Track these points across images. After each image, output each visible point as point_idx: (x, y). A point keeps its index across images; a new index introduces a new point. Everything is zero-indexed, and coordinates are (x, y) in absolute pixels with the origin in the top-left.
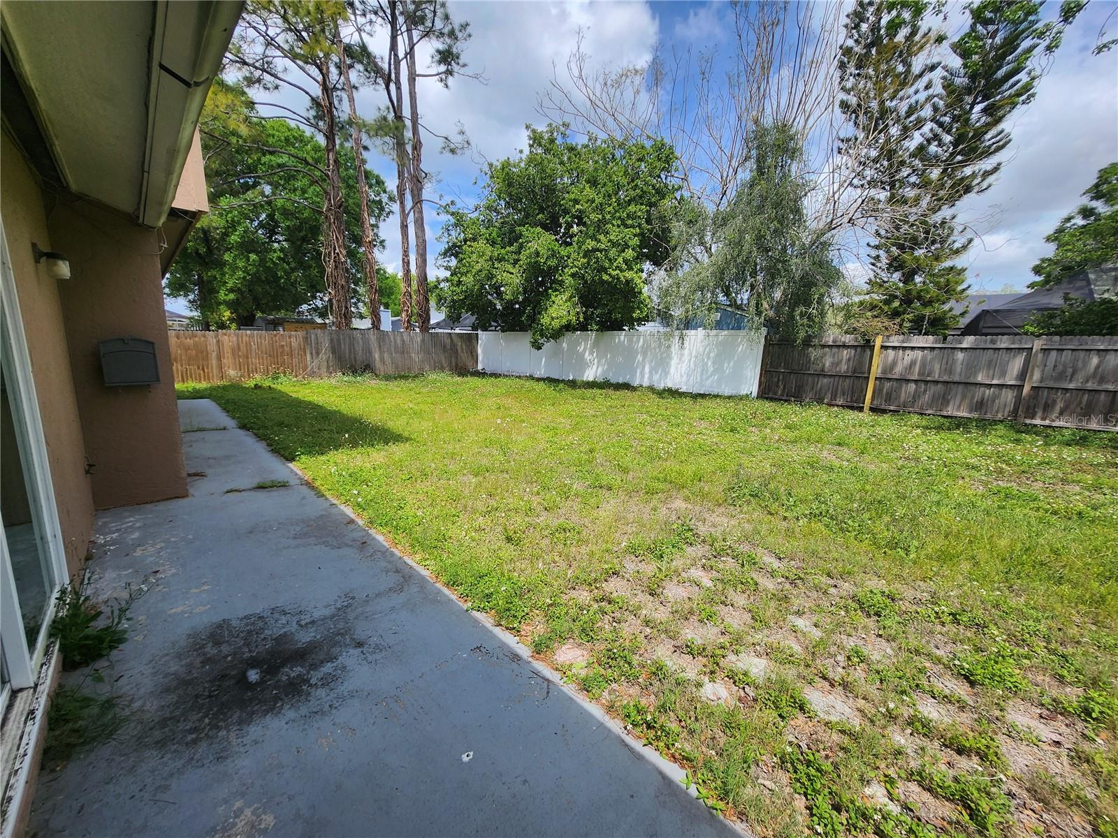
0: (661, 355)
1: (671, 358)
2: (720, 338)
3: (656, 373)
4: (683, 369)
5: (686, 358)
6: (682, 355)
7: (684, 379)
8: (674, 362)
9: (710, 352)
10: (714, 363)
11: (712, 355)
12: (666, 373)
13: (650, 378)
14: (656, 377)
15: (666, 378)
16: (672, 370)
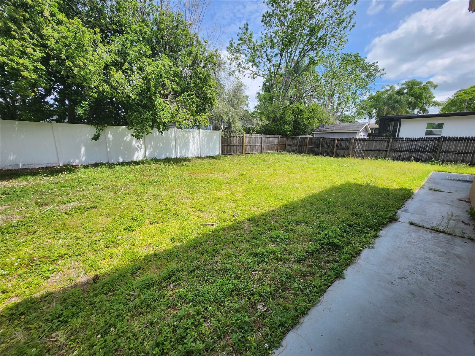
0: (185, 141)
1: (190, 142)
2: (208, 133)
3: (183, 150)
4: (195, 147)
5: (196, 142)
6: (194, 140)
7: (196, 151)
8: (191, 144)
9: (205, 139)
10: (206, 143)
11: (206, 140)
12: (188, 150)
13: (181, 153)
14: (183, 152)
15: (188, 152)
16: (191, 148)
